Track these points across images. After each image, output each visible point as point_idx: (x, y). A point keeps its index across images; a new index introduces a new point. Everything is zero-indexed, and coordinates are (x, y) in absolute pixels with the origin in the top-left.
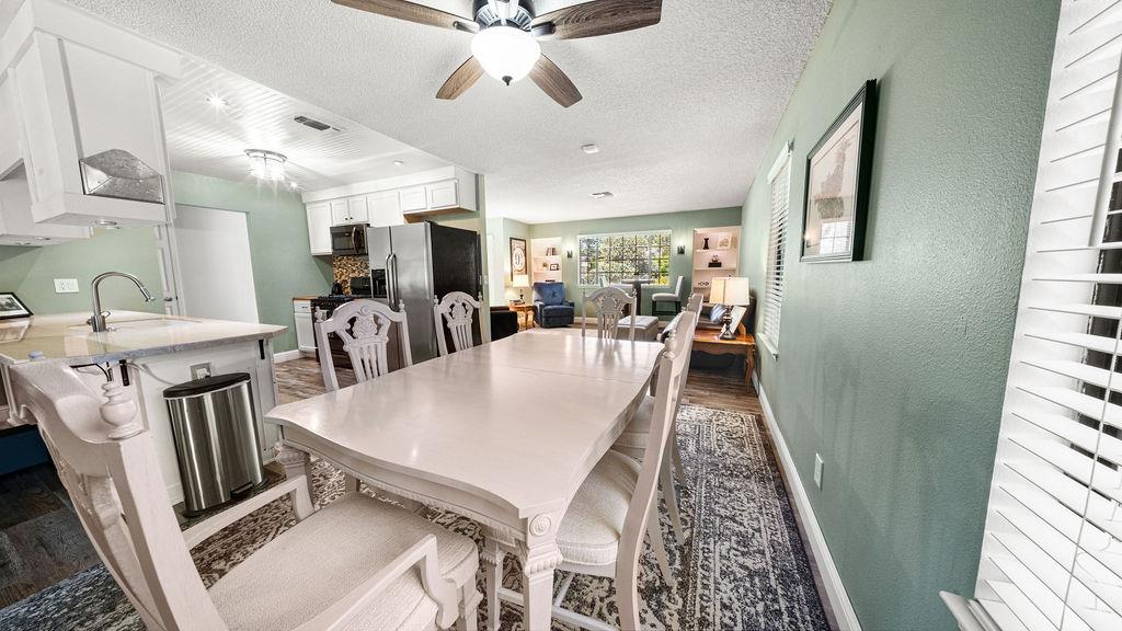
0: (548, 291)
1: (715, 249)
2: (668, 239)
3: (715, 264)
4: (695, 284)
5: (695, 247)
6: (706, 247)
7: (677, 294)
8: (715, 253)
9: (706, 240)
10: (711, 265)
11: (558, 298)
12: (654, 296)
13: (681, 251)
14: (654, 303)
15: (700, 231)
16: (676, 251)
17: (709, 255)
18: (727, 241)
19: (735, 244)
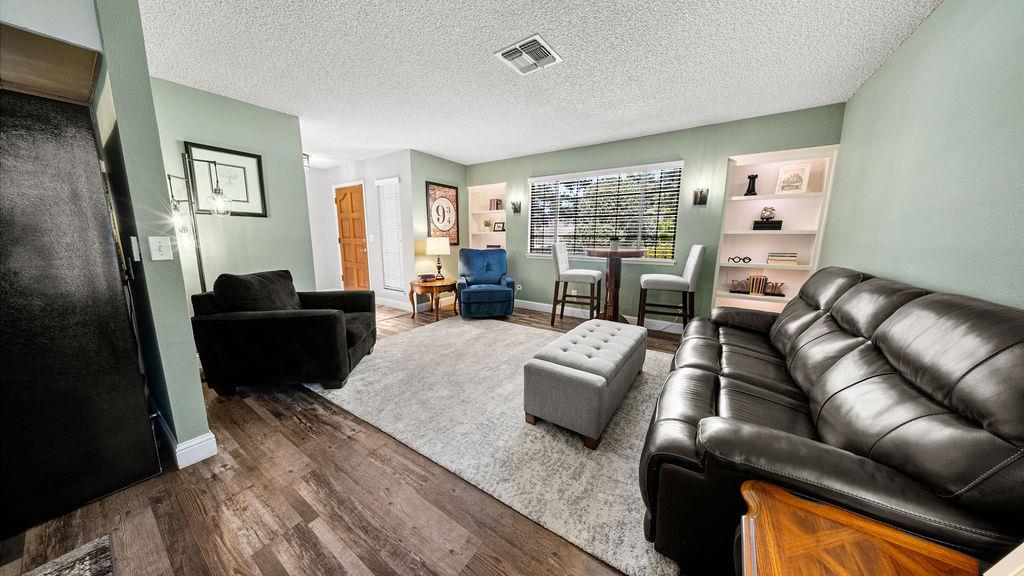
0: (480, 263)
1: (771, 193)
2: (676, 177)
3: (768, 224)
4: (723, 260)
5: (729, 191)
6: (751, 191)
7: (688, 277)
8: (769, 204)
9: (753, 178)
10: (758, 226)
11: (494, 274)
12: (645, 278)
13: (701, 200)
14: (644, 292)
15: (741, 160)
16: (690, 199)
17: (756, 207)
18: (800, 179)
19: (816, 182)
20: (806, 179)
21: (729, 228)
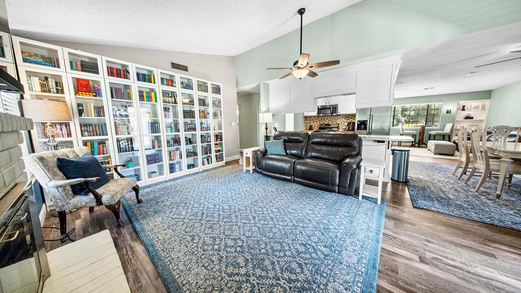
1: (469, 110)
3: (469, 118)
5: (458, 109)
6: (463, 110)
8: (469, 113)
9: (464, 107)
10: (466, 118)
13: (449, 112)
15: (461, 102)
16: (445, 112)
17: (465, 113)
18: (479, 107)
19: (483, 108)
20: (480, 107)
21: (457, 119)
